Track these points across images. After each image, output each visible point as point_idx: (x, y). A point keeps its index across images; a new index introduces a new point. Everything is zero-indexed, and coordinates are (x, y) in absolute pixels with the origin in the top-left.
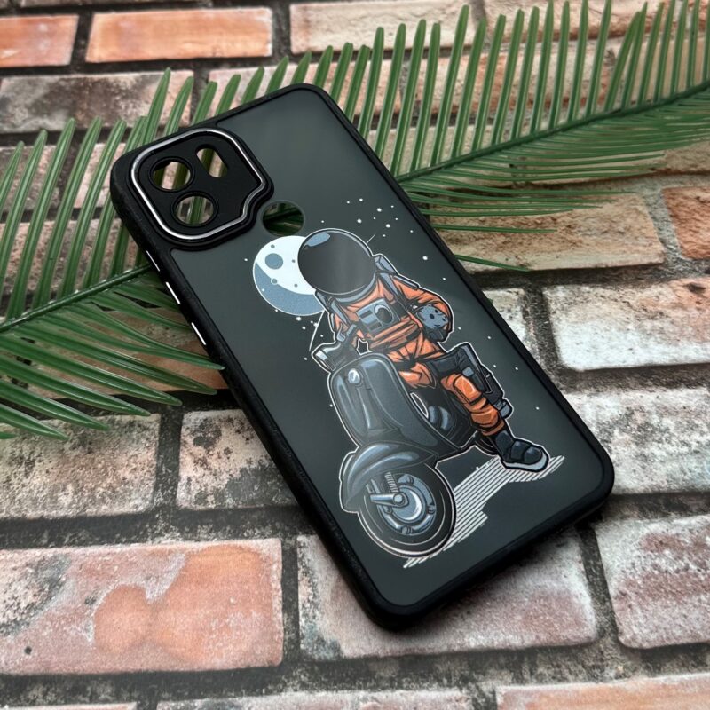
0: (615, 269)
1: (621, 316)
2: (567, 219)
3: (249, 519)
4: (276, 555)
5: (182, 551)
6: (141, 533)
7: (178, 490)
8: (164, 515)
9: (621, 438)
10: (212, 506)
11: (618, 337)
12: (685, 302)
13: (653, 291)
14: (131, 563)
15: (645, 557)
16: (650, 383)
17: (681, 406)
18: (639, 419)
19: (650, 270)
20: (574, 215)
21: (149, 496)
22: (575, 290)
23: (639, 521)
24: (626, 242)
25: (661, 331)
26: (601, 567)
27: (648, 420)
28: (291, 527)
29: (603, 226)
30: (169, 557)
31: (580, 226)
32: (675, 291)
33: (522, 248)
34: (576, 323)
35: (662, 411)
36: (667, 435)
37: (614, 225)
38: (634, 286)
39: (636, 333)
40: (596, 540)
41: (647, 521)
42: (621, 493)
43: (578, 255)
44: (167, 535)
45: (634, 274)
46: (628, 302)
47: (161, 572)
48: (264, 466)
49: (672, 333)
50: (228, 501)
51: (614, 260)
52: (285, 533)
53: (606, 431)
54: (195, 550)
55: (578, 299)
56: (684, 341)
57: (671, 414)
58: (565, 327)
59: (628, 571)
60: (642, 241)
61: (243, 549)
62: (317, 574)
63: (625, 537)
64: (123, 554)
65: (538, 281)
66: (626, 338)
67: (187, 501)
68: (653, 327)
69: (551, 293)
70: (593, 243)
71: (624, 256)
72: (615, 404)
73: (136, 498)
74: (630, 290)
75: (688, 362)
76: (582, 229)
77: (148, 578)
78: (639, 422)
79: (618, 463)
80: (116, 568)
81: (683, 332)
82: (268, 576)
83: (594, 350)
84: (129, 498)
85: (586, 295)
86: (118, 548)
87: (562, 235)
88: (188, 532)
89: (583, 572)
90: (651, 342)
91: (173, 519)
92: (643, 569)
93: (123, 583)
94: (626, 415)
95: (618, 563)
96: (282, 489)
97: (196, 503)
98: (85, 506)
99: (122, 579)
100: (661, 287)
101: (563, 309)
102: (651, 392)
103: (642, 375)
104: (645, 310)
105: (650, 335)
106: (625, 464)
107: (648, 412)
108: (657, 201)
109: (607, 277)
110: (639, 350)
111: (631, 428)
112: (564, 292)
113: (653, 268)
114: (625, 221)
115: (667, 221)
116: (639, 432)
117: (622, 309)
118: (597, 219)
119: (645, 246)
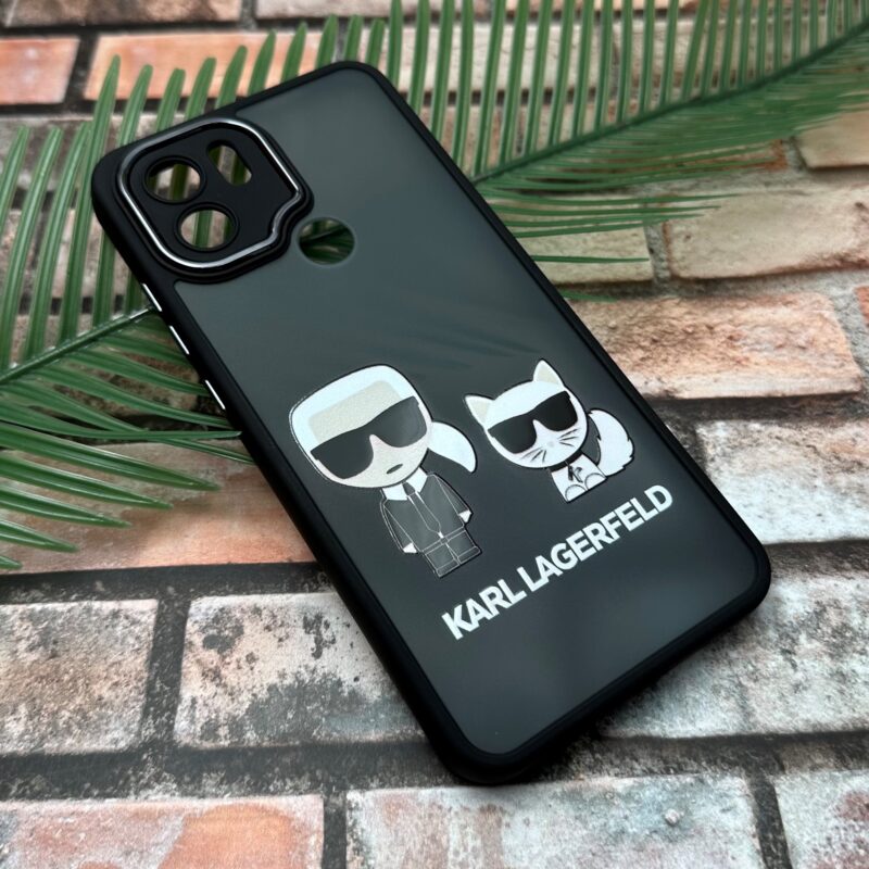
0: (795, 399)
1: (805, 466)
2: (729, 327)
3: (277, 765)
4: (316, 821)
5: (179, 812)
6: (121, 782)
7: (177, 718)
8: (154, 756)
9: (809, 646)
10: (225, 743)
11: (801, 498)
13: (848, 431)
14: (105, 829)
15: (845, 829)
16: (847, 565)
18: (833, 617)
19: (842, 402)
20: (737, 322)
21: (135, 726)
22: (741, 428)
23: (837, 774)
24: (809, 362)
25: (861, 490)
26: (784, 843)
27: (844, 621)
28: (339, 778)
29: (777, 338)
30: (160, 822)
31: (746, 338)
33: (666, 367)
34: (743, 475)
35: (865, 607)
37: (792, 337)
38: (823, 424)
39: (826, 492)
40: (776, 801)
41: (847, 772)
42: (810, 730)
43: (746, 378)
44: (158, 787)
45: (821, 406)
46: (814, 447)
47: (148, 844)
48: (303, 681)
50: (249, 735)
51: (793, 387)
52: (329, 786)
53: (788, 636)
54: (197, 812)
55: (743, 441)
58: (728, 481)
59: (822, 850)
60: (831, 360)
61: (267, 812)
62: (374, 852)
63: (817, 797)
64: (94, 814)
65: (689, 414)
66: (812, 499)
67: (189, 734)
68: (850, 483)
69: (708, 431)
70: (763, 361)
71: (807, 380)
72: (798, 595)
73: (116, 729)
74: (817, 430)
76: (749, 341)
77: (127, 853)
78: (834, 624)
79: (806, 684)
80: (82, 836)
82: (302, 854)
83: (767, 515)
84: (106, 728)
85: (756, 435)
86: (87, 806)
87: (721, 350)
88: (188, 784)
89: (758, 852)
90: (847, 505)
91: (167, 761)
92: (844, 846)
93: (91, 859)
94: (816, 613)
95: (807, 838)
96: (327, 717)
97: (201, 738)
98: (43, 738)
99: (90, 854)
100: (859, 425)
101: (724, 455)
102: (849, 579)
103: (837, 554)
104: (838, 458)
105: (845, 494)
106: (815, 687)
107: (846, 609)
108: (848, 304)
109: (785, 411)
110: (831, 516)
111: (823, 632)
112: (725, 430)
113: (846, 398)
114: (806, 331)
115: (864, 333)
116: (835, 637)
117: (806, 456)
118: (769, 328)
119: (835, 367)
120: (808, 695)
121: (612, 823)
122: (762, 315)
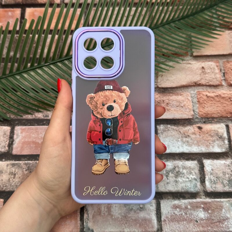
0: (178, 120)
1: (177, 136)
9: (171, 175)
11: (175, 143)
12: (196, 133)
13: (188, 128)
15: (172, 210)
16: (182, 158)
17: (189, 166)
18: (177, 169)
20: (169, 100)
22: (166, 126)
24: (183, 110)
25: (188, 142)
26: (161, 212)
27: (179, 170)
29: (177, 104)
31: (171, 104)
32: (194, 128)
34: (165, 137)
35: (183, 168)
36: (183, 175)
37: (180, 104)
38: (183, 126)
39: (181, 142)
40: (160, 205)
43: (169, 114)
45: (183, 122)
46: (180, 131)
49: (190, 142)
51: (178, 117)
53: (168, 173)
55: (166, 130)
56: (193, 146)
57: (186, 169)
59: (167, 214)
60: (188, 110)
62: (89, 211)
63: (168, 204)
66: (177, 143)
68: (186, 140)
69: (159, 127)
70: (173, 110)
71: (182, 115)
72: (171, 165)
74: (181, 127)
75: (193, 152)
76: (171, 105)
78: (177, 171)
81: (194, 142)
85: (169, 128)
89: (156, 213)
90: (184, 145)
92: (171, 213)
94: (174, 168)
95: (165, 212)
100: (190, 127)
101: (162, 133)
102: (182, 161)
103: (180, 156)
104: (184, 134)
105: (184, 143)
106: (171, 183)
107: (180, 168)
108: (194, 96)
109: (176, 122)
110: (181, 148)
111: (175, 173)
112: (163, 127)
113: (189, 120)
114: (184, 102)
115: (196, 103)
116: (176, 173)
117: (178, 133)
118: (176, 101)
119: (188, 112)
120: (170, 185)
121: (130, 207)
122: (175, 98)
